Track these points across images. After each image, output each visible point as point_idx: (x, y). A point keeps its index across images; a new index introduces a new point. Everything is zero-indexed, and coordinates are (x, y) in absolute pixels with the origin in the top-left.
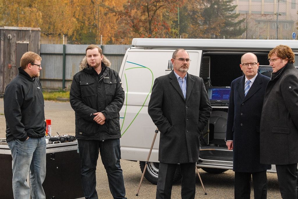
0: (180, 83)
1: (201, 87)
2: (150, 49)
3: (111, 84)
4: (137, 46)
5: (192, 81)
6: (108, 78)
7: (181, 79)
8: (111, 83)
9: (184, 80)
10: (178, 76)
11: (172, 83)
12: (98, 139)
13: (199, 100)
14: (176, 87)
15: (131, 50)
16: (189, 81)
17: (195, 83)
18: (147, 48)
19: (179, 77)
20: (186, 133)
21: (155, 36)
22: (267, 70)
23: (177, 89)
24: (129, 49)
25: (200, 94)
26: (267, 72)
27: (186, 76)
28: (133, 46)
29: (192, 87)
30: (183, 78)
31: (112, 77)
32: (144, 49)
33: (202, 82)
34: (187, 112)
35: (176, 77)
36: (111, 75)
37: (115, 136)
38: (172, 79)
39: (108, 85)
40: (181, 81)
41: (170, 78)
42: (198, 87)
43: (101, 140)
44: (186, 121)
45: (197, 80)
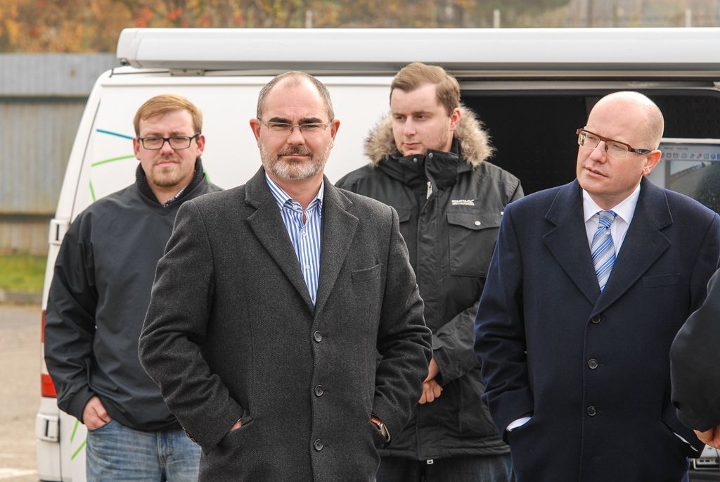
0: (291, 228)
1: (386, 246)
2: (198, 75)
3: (477, 231)
4: (139, 64)
5: (346, 220)
6: (470, 203)
7: (295, 207)
8: (478, 223)
9: (309, 213)
10: (281, 196)
11: (255, 227)
12: (411, 454)
13: (377, 307)
14: (270, 247)
15: (116, 80)
16: (335, 219)
17: (360, 228)
18: (185, 70)
19: (289, 202)
20: (314, 453)
21: (197, 17)
22: (702, 158)
23: (277, 253)
24: (104, 78)
25: (378, 278)
26: (703, 165)
27: (320, 196)
28: (125, 64)
29: (344, 247)
30: (304, 207)
31: (485, 202)
32: (172, 75)
33: (393, 227)
34: (317, 361)
35: (273, 201)
36: (484, 189)
37: (488, 443)
38: (254, 209)
39: (465, 234)
40: (295, 219)
41: (249, 206)
42: (372, 246)
43: (421, 459)
44: (314, 399)
45: (369, 217)
